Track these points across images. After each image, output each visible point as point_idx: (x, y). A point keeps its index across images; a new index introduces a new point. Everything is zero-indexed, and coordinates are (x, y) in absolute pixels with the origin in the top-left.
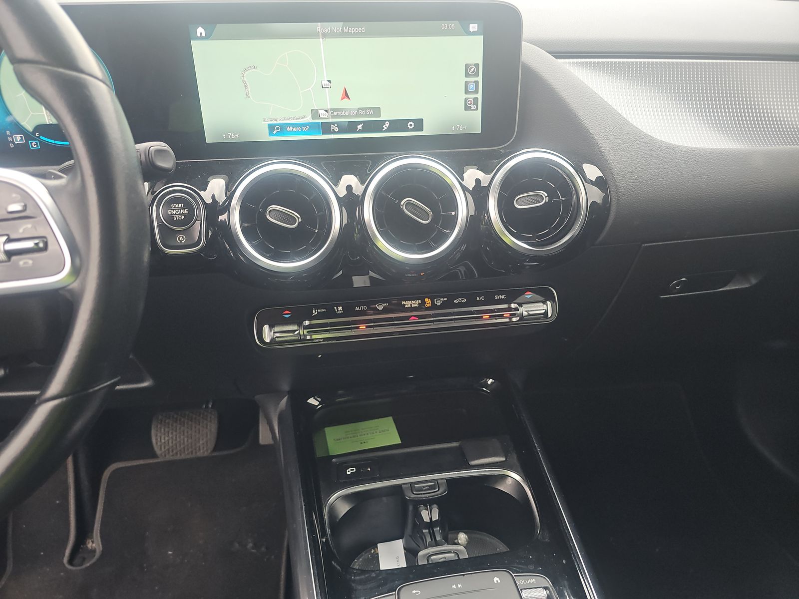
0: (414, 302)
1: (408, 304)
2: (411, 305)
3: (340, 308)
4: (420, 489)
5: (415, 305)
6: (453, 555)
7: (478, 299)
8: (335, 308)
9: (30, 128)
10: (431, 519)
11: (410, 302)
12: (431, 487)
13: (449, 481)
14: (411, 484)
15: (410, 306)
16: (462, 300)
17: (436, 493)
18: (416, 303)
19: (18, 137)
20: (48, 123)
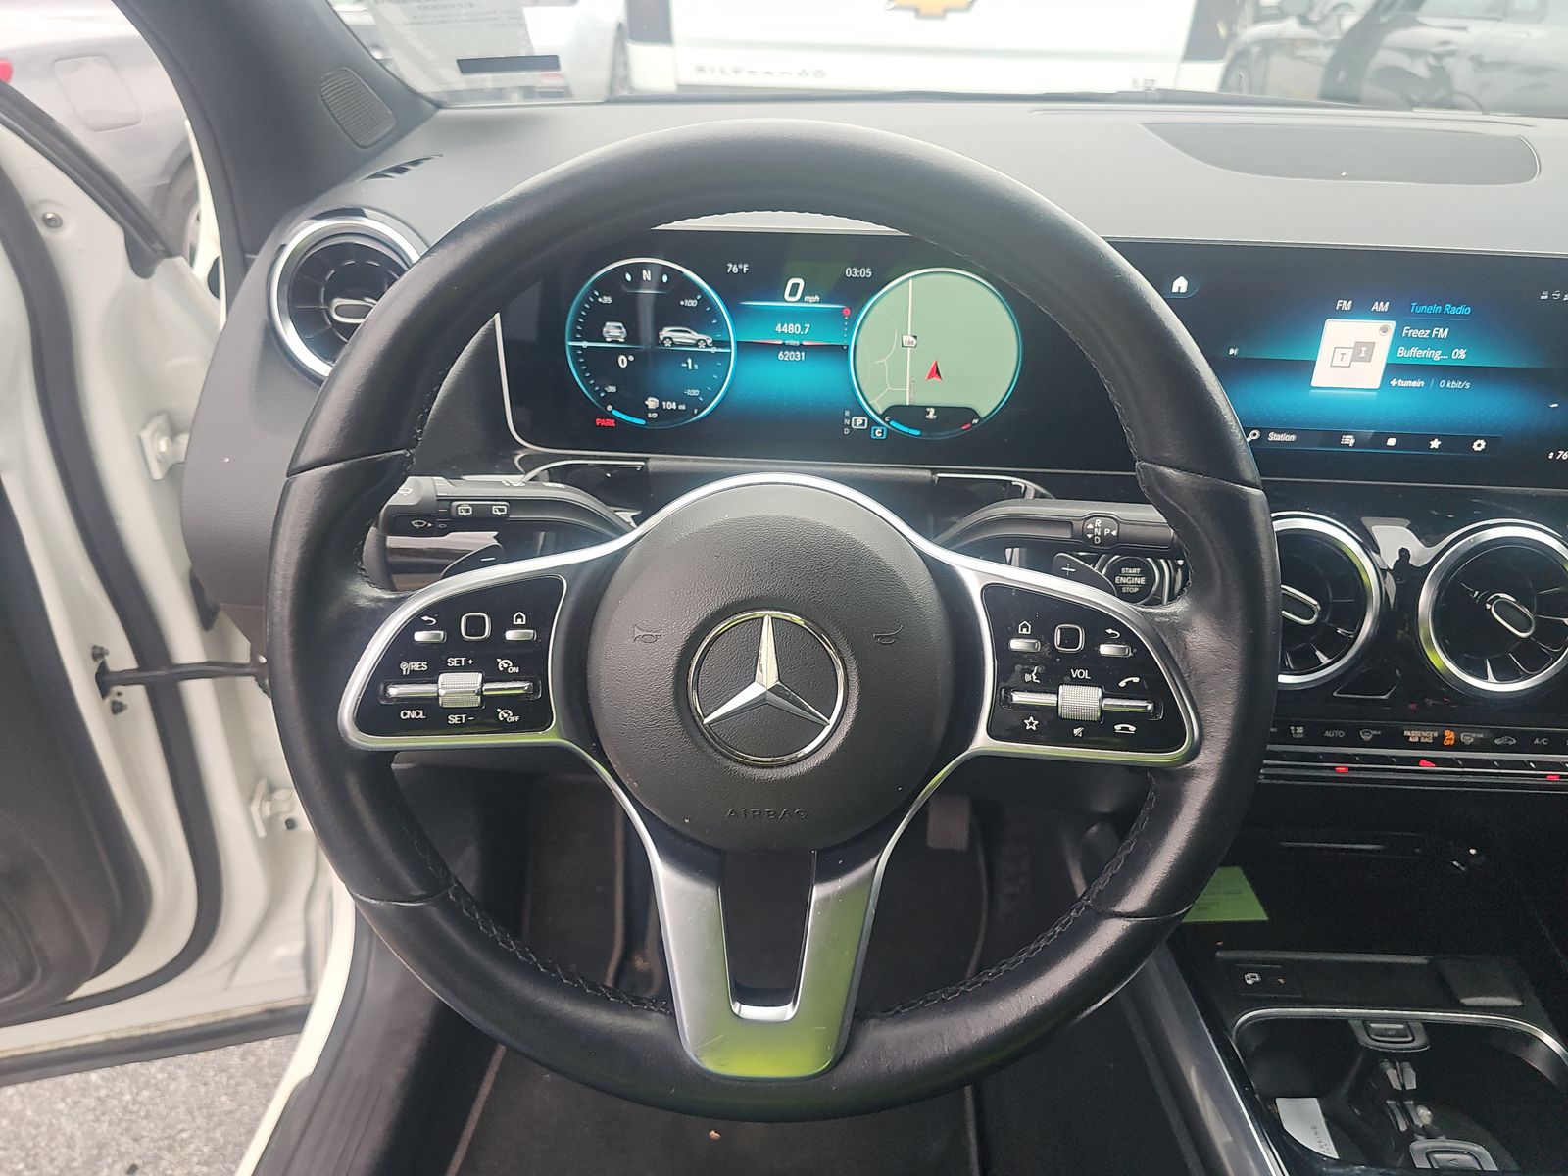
0: (1425, 734)
1: (1414, 735)
2: (1420, 738)
3: (1300, 730)
4: (1383, 1033)
5: (1426, 740)
6: (1468, 1158)
7: (1536, 741)
8: (1292, 728)
9: (880, 409)
10: (1403, 1086)
11: (1418, 733)
12: (1399, 1033)
13: (1428, 1026)
14: (1365, 1021)
15: (1417, 740)
16: (1510, 740)
17: (1408, 1045)
18: (1428, 736)
19: (860, 420)
20: (908, 404)
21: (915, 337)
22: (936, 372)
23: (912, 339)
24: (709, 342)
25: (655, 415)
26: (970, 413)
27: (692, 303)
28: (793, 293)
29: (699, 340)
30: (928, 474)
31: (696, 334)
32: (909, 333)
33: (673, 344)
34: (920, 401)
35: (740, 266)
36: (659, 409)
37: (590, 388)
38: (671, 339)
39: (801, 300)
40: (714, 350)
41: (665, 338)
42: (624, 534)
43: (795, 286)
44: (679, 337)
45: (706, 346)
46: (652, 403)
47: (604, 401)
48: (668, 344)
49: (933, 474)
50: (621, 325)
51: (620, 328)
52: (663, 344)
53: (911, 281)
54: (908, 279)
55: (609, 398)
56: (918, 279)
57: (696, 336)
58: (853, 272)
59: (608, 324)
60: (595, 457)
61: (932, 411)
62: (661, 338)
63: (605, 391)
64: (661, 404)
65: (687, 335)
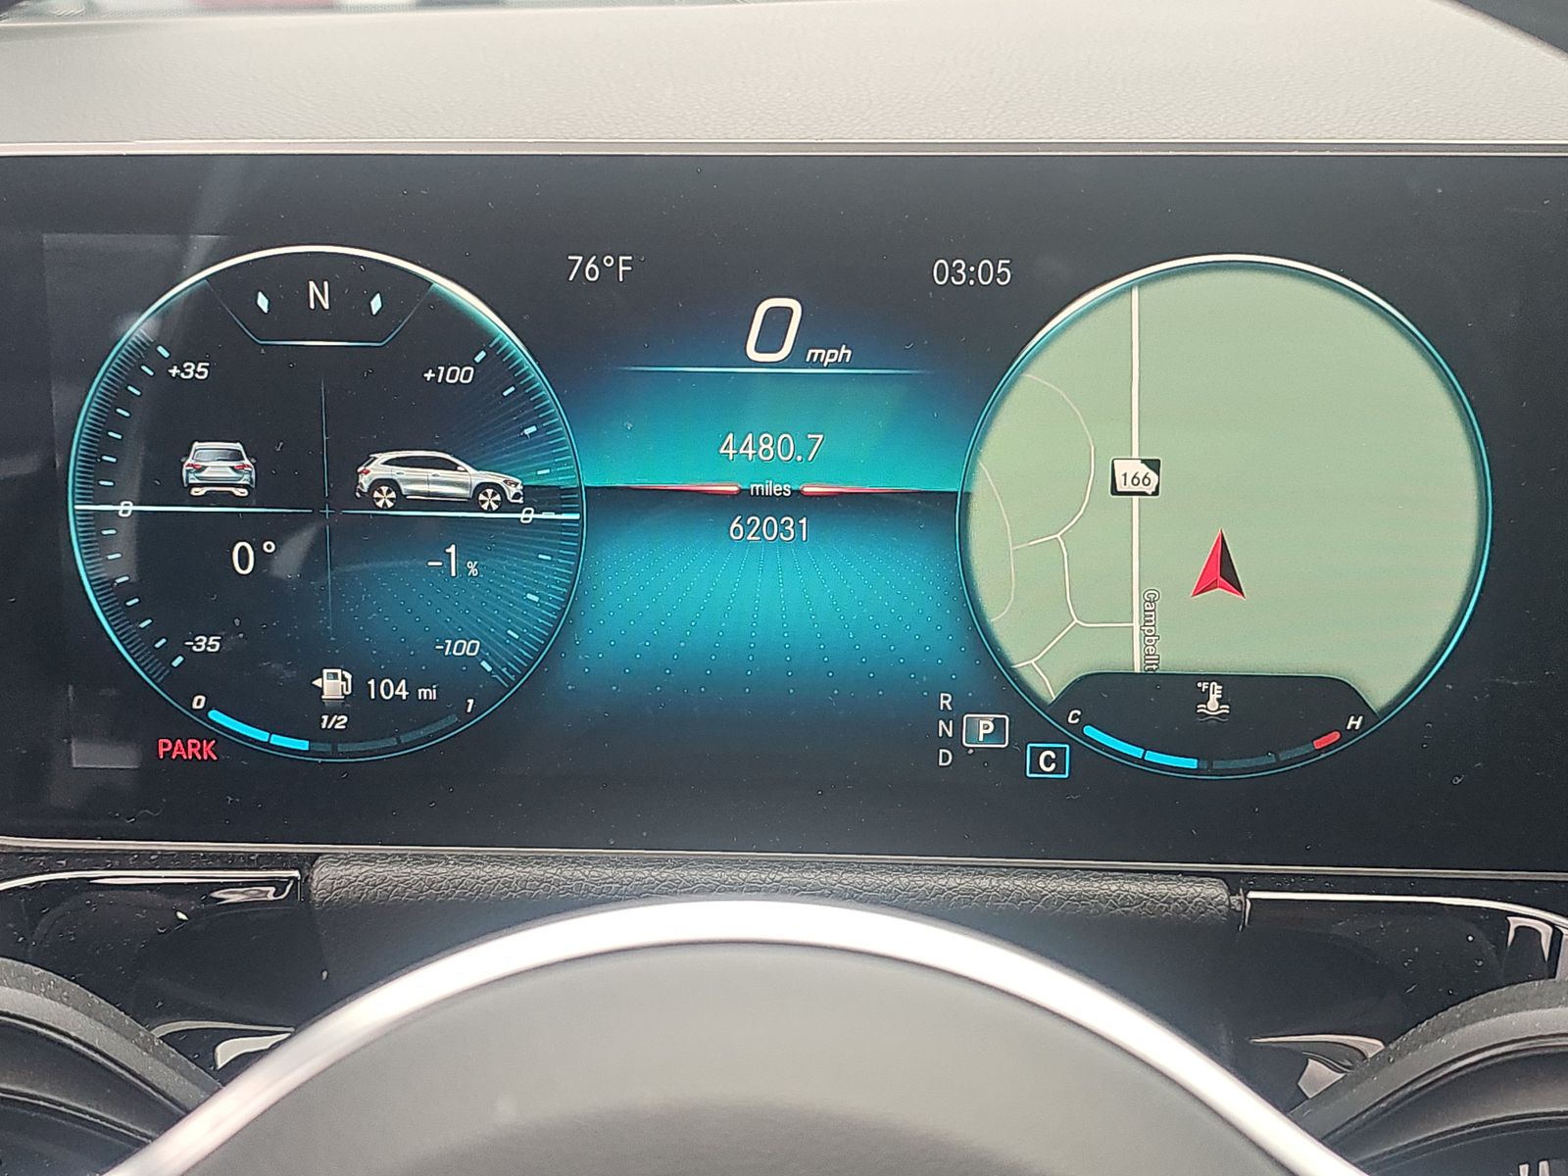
9: (1048, 686)
19: (985, 724)
20: (1137, 670)
21: (1154, 465)
22: (1222, 571)
23: (1144, 470)
24: (511, 491)
25: (341, 722)
26: (1336, 695)
27: (462, 375)
28: (771, 339)
29: (482, 487)
30: (1215, 891)
31: (471, 470)
32: (1135, 455)
33: (401, 501)
34: (1175, 658)
35: (608, 261)
36: (356, 701)
37: (141, 643)
38: (392, 484)
39: (797, 357)
40: (527, 516)
41: (377, 484)
42: (179, 1119)
43: (777, 320)
44: (417, 481)
45: (504, 505)
46: (333, 685)
47: (183, 684)
48: (384, 498)
49: (1232, 892)
50: (238, 446)
51: (237, 456)
52: (368, 500)
53: (1135, 292)
54: (1127, 290)
55: (200, 674)
56: (1152, 290)
57: (476, 477)
58: (954, 272)
59: (196, 445)
60: (143, 861)
61: (1216, 692)
62: (365, 481)
63: (188, 653)
64: (360, 685)
65: (443, 474)
